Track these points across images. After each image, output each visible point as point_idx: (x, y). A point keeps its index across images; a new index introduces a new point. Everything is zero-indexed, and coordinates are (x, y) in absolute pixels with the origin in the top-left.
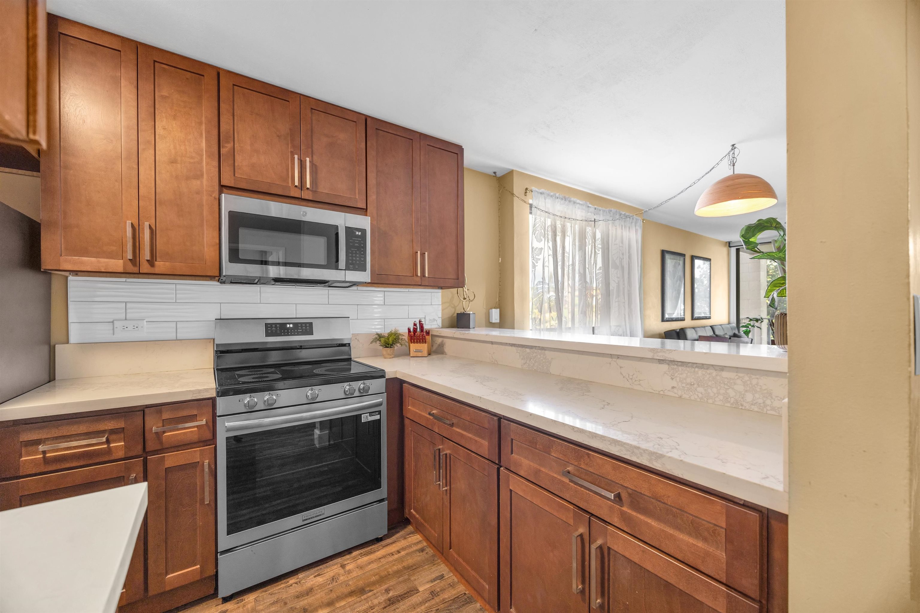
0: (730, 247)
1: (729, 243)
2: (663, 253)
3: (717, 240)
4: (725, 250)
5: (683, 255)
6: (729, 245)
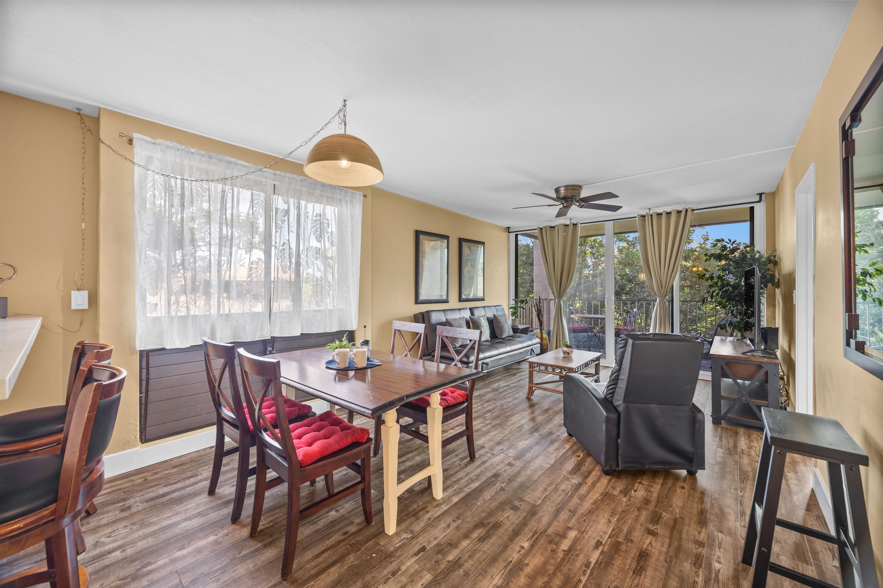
0: (509, 232)
1: (509, 228)
2: (418, 234)
3: (496, 226)
4: (505, 235)
5: (447, 237)
6: (508, 230)
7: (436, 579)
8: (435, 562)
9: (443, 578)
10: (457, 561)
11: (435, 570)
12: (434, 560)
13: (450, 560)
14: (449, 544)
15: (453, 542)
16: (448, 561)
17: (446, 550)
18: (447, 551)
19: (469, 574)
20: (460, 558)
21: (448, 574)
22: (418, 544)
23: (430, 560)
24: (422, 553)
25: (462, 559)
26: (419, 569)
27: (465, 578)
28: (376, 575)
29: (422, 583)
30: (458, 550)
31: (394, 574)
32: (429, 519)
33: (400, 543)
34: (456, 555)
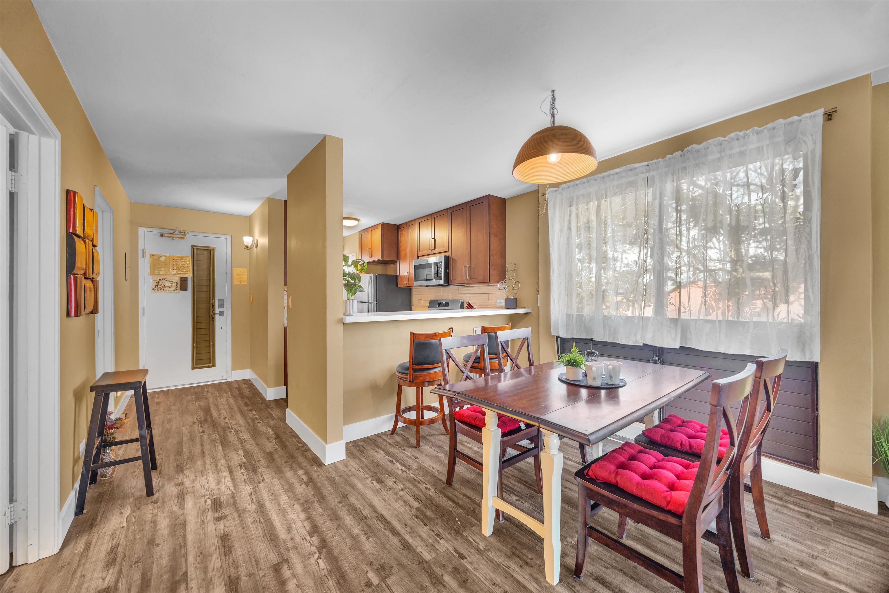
7: (424, 563)
8: (444, 565)
9: (424, 568)
10: (441, 583)
11: (435, 563)
12: (447, 564)
13: (444, 577)
14: (467, 580)
15: (468, 585)
16: (442, 575)
17: (458, 576)
18: (456, 577)
19: (422, 590)
20: (444, 586)
21: (427, 572)
22: (469, 553)
23: (447, 561)
24: (457, 556)
25: (442, 588)
26: (438, 552)
27: (419, 586)
28: (440, 525)
29: (423, 552)
30: (457, 587)
31: (438, 535)
32: (509, 567)
33: (472, 540)
34: (450, 583)
